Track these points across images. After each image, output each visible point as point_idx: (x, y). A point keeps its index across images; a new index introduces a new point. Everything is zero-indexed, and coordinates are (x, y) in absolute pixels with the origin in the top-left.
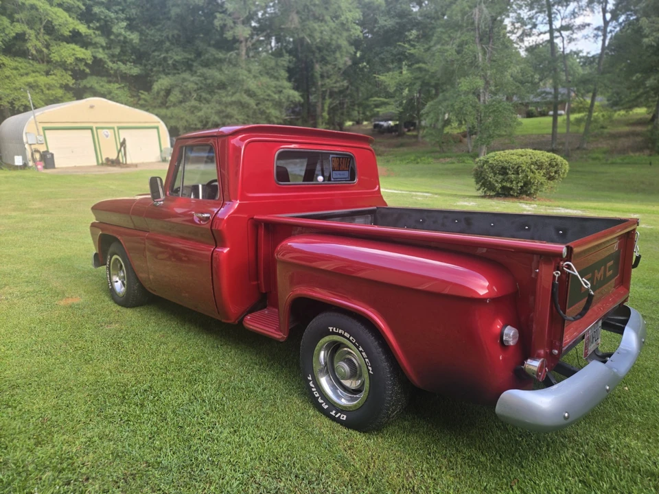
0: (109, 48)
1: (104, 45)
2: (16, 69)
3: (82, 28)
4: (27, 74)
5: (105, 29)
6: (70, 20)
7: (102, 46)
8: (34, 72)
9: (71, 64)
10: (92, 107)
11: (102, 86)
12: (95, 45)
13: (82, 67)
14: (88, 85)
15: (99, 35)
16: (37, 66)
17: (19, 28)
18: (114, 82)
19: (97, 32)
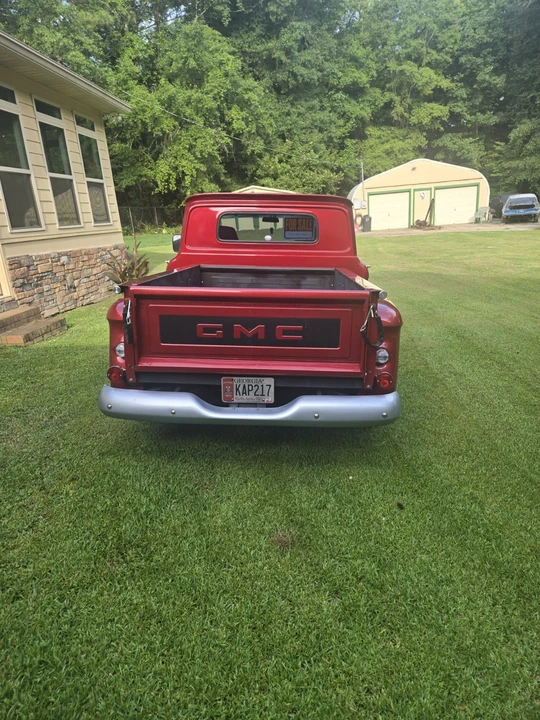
0: (469, 99)
1: (465, 96)
2: (379, 138)
3: (445, 83)
4: (388, 141)
5: (469, 80)
6: (435, 77)
7: (463, 99)
8: (393, 138)
9: (426, 124)
10: (414, 169)
11: (454, 144)
12: (455, 99)
13: (438, 125)
14: (441, 144)
15: (462, 87)
16: (398, 132)
17: (388, 96)
18: (468, 137)
19: (459, 84)
